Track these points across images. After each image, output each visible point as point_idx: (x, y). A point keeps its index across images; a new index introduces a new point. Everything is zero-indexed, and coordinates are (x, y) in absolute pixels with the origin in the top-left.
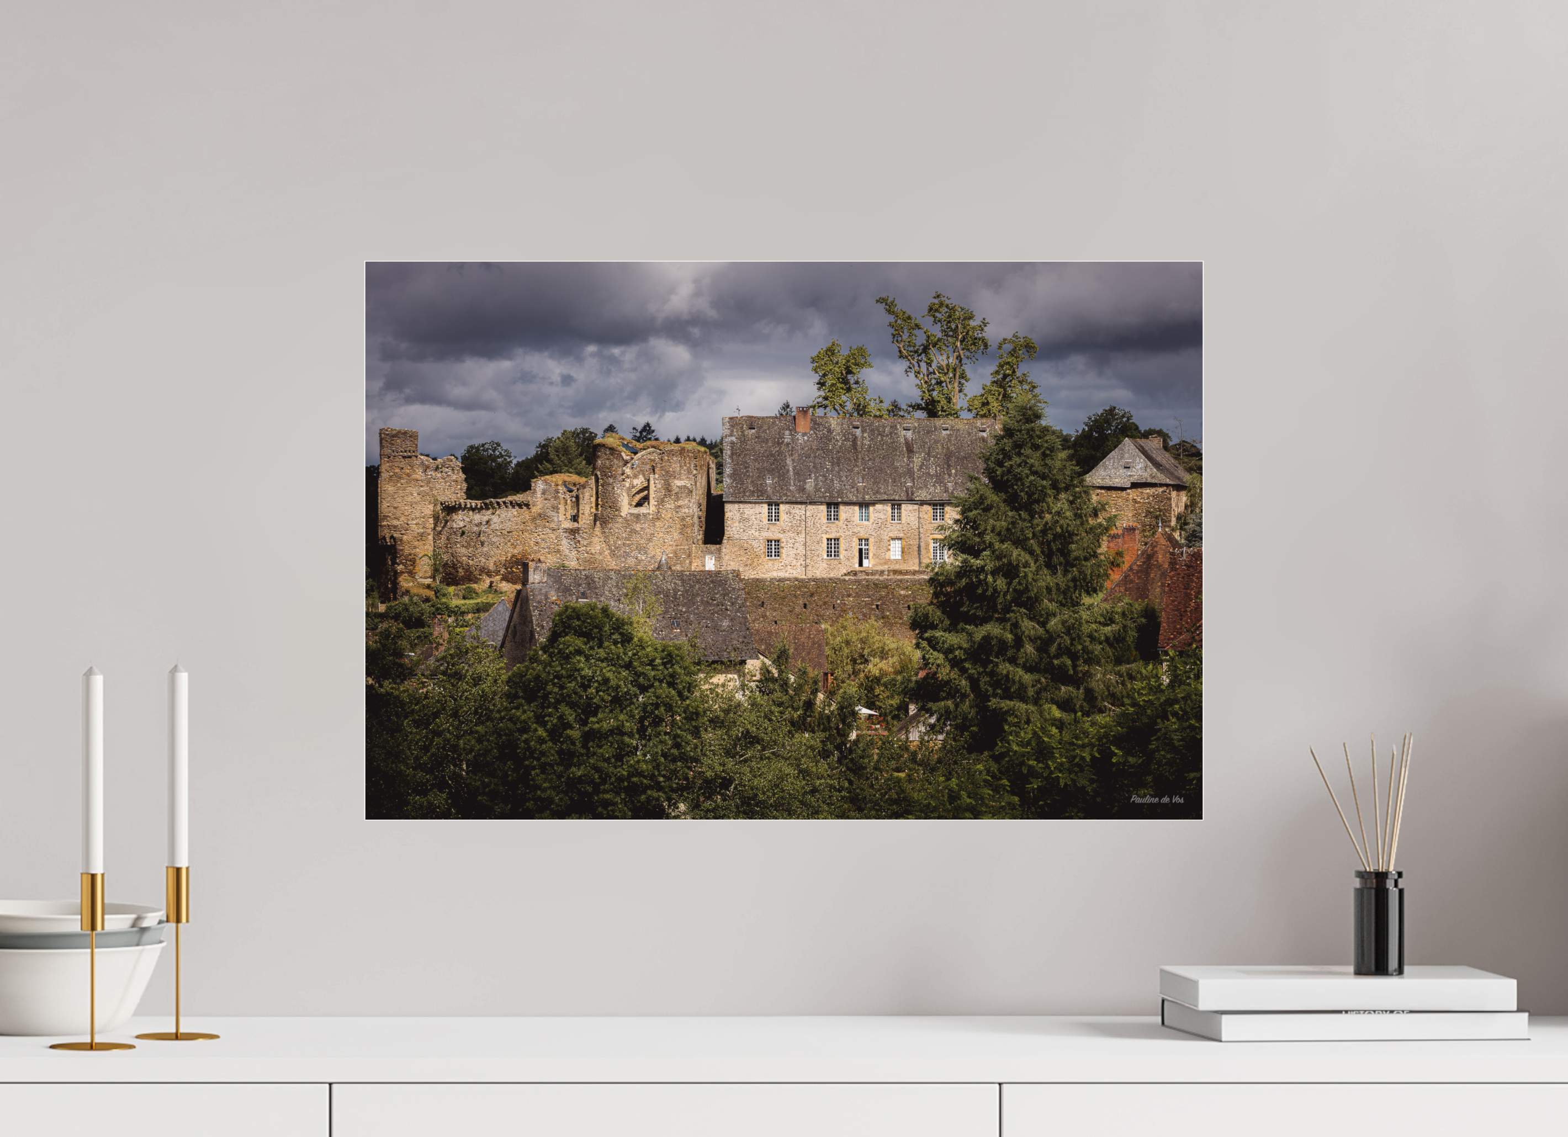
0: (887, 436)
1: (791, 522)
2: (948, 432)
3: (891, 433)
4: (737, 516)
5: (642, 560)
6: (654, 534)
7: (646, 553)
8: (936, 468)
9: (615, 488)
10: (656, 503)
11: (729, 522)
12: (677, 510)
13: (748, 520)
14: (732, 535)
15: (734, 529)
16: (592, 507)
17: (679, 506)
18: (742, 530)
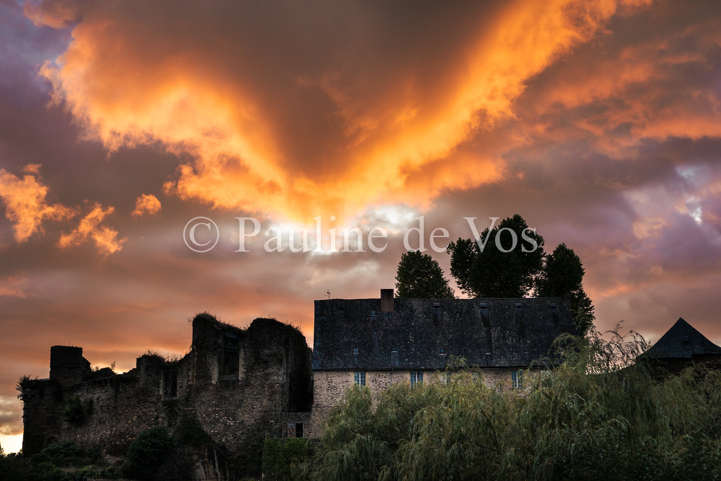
0: (465, 313)
1: (377, 390)
2: (521, 309)
3: (468, 311)
4: (325, 385)
5: (230, 426)
6: (242, 400)
7: (234, 419)
8: (512, 339)
9: (208, 358)
10: (245, 370)
11: (318, 391)
12: (267, 377)
13: (335, 388)
14: (320, 403)
15: (322, 397)
16: (189, 380)
17: (268, 374)
18: (330, 398)
